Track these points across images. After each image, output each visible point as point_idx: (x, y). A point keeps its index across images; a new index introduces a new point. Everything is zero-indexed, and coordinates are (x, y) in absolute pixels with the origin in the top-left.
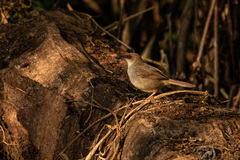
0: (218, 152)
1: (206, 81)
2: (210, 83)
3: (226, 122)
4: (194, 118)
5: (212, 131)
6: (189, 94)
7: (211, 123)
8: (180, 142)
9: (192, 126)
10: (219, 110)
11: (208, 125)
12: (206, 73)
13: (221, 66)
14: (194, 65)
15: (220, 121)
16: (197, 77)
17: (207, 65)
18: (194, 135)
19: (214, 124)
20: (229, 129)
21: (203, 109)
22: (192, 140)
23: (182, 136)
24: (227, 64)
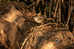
0: (61, 41)
1: (58, 21)
2: (59, 21)
3: (63, 32)
4: (54, 31)
5: (59, 35)
6: (53, 24)
7: (59, 32)
8: (50, 38)
9: (54, 33)
10: (61, 29)
11: (58, 33)
12: (57, 18)
13: (62, 16)
14: (54, 16)
15: (61, 32)
16: (55, 20)
17: (58, 16)
18: (54, 36)
19: (60, 33)
20: (64, 34)
21: (56, 28)
22: (53, 37)
23: (51, 36)
24: (63, 15)
